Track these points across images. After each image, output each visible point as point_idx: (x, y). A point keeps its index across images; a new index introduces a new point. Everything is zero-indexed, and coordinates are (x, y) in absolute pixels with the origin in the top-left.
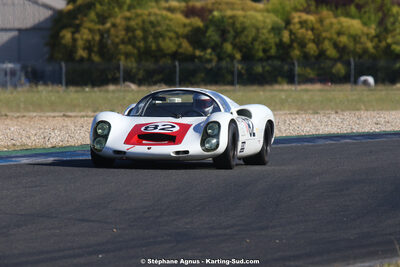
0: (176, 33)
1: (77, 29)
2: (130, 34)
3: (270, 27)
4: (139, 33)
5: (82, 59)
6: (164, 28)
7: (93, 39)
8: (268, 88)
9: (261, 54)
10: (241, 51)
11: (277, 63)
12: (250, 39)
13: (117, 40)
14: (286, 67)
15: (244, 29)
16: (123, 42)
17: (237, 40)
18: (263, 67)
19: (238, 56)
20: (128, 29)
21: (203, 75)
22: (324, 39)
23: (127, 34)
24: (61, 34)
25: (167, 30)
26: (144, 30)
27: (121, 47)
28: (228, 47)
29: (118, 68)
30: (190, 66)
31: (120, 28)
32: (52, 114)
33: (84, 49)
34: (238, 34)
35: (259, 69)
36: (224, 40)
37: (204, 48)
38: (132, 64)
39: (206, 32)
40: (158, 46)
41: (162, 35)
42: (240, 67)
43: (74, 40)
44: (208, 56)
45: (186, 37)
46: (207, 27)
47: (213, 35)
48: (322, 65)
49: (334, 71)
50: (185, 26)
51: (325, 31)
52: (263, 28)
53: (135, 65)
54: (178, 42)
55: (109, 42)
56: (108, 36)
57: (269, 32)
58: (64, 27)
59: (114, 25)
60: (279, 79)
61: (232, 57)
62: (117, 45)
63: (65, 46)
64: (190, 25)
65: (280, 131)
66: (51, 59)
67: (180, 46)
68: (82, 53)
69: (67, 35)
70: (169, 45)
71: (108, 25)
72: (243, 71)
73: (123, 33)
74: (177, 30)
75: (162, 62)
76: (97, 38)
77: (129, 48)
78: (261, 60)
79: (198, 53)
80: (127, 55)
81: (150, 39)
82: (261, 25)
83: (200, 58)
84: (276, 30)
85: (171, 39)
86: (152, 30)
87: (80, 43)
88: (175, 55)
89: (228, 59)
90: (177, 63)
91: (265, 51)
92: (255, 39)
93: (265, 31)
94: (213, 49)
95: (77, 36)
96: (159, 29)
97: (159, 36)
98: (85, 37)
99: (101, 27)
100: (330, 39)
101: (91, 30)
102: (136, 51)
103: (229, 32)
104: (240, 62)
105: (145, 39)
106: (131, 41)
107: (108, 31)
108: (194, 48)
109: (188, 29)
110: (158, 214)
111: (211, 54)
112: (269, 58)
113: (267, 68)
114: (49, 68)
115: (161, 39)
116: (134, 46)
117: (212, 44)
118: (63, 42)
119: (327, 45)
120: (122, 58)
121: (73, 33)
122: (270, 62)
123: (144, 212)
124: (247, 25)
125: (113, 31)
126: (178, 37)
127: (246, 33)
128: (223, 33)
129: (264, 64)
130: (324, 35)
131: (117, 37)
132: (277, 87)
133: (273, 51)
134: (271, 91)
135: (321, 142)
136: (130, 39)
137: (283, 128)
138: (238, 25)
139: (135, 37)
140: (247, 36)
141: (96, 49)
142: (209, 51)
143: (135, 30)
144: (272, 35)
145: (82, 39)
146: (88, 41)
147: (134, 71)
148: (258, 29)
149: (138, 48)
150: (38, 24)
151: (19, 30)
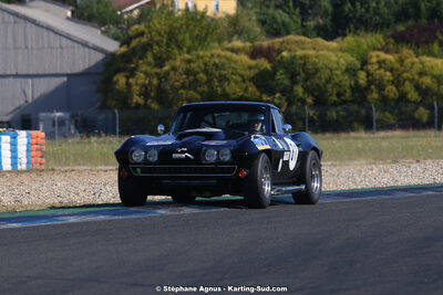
0: (241, 76)
1: (132, 73)
2: (191, 78)
3: (344, 68)
4: (202, 76)
5: (138, 106)
6: (230, 71)
7: (150, 82)
8: (343, 135)
9: (334, 98)
10: (313, 95)
11: (353, 107)
12: (323, 81)
13: (177, 84)
14: (363, 112)
15: (317, 70)
16: (183, 86)
17: (308, 83)
18: (337, 112)
19: (310, 100)
20: (188, 72)
22: (405, 80)
23: (187, 78)
24: (115, 79)
25: (233, 74)
26: (206, 72)
27: (182, 91)
28: (299, 90)
31: (180, 70)
32: (104, 168)
33: (140, 95)
34: (309, 76)
35: (332, 114)
36: (294, 83)
37: (272, 93)
39: (275, 74)
40: (224, 90)
41: (228, 79)
42: (311, 113)
43: (129, 85)
44: (277, 101)
45: (253, 80)
46: (275, 70)
47: (282, 77)
48: (403, 109)
49: (416, 115)
50: (250, 68)
51: (405, 71)
52: (337, 69)
54: (244, 86)
55: (168, 87)
56: (166, 81)
57: (343, 74)
58: (118, 71)
59: (174, 69)
60: (356, 125)
61: (303, 102)
62: (177, 90)
63: (119, 92)
64: (256, 67)
65: (355, 183)
66: (104, 106)
67: (246, 90)
68: (137, 99)
69: (121, 80)
70: (234, 89)
71: (167, 68)
72: (315, 117)
73: (184, 76)
74: (242, 72)
76: (155, 82)
77: (192, 94)
78: (335, 104)
79: (265, 98)
81: (216, 83)
82: (335, 65)
84: (351, 71)
85: (236, 83)
86: (217, 74)
87: (136, 89)
89: (299, 104)
91: (339, 95)
92: (328, 81)
93: (338, 72)
94: (283, 93)
95: (131, 80)
96: (224, 73)
97: (223, 78)
98: (140, 81)
99: (158, 70)
100: (412, 81)
101: (146, 74)
102: (199, 96)
103: (299, 74)
104: (311, 107)
105: (209, 81)
106: (194, 85)
107: (168, 73)
108: (262, 93)
109: (257, 71)
111: (280, 99)
112: (344, 102)
113: (342, 113)
114: (102, 117)
115: (226, 83)
116: (195, 90)
117: (282, 87)
118: (117, 87)
119: (408, 87)
121: (128, 78)
122: (345, 106)
124: (319, 65)
125: (172, 73)
126: (244, 81)
127: (318, 75)
128: (293, 76)
129: (339, 108)
130: (405, 75)
131: (177, 81)
132: (352, 134)
133: (348, 95)
134: (346, 139)
135: (399, 195)
136: (190, 83)
137: (358, 179)
138: (309, 66)
139: (196, 80)
140: (320, 78)
141: (152, 94)
142: (278, 95)
143: (198, 73)
144: (347, 77)
145: (137, 84)
146: (144, 86)
148: (331, 70)
149: (202, 94)
150: (89, 68)
151: (68, 75)
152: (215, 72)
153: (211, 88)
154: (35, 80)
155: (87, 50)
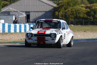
0: (83, 12)
2: (72, 13)
4: (75, 12)
6: (81, 11)
7: (63, 14)
13: (69, 14)
16: (70, 15)
21: (90, 23)
24: (56, 13)
25: (81, 12)
26: (75, 11)
27: (70, 16)
28: (96, 16)
29: (69, 21)
30: (87, 21)
31: (70, 11)
37: (90, 16)
38: (73, 20)
39: (91, 12)
41: (80, 13)
43: (58, 14)
44: (91, 18)
45: (86, 13)
46: (91, 11)
50: (85, 11)
53: (74, 20)
54: (84, 15)
55: (67, 15)
56: (67, 13)
58: (56, 11)
59: (68, 11)
63: (56, 16)
64: (87, 10)
67: (84, 16)
68: (60, 17)
69: (57, 13)
70: (82, 16)
71: (67, 10)
73: (71, 12)
74: (84, 12)
75: (80, 20)
76: (64, 14)
77: (72, 16)
79: (89, 17)
80: (72, 18)
81: (78, 14)
83: (89, 19)
85: (82, 14)
86: (78, 12)
87: (60, 15)
88: (83, 18)
89: (96, 19)
90: (83, 20)
94: (93, 16)
95: (59, 13)
96: (79, 12)
97: (79, 13)
98: (61, 13)
99: (65, 11)
101: (63, 12)
102: (74, 17)
105: (76, 14)
106: (73, 14)
107: (67, 12)
108: (88, 16)
109: (87, 11)
110: (78, 56)
115: (80, 14)
116: (73, 15)
118: (56, 14)
120: (71, 18)
121: (58, 12)
123: (75, 56)
125: (68, 12)
126: (84, 14)
128: (95, 13)
131: (69, 13)
136: (72, 14)
139: (73, 13)
141: (64, 16)
145: (60, 14)
146: (62, 14)
147: (73, 22)
149: (74, 16)
150: (50, 10)
151: (45, 12)
152: (78, 11)
153: (76, 15)
154: (38, 13)
155: (50, 6)
